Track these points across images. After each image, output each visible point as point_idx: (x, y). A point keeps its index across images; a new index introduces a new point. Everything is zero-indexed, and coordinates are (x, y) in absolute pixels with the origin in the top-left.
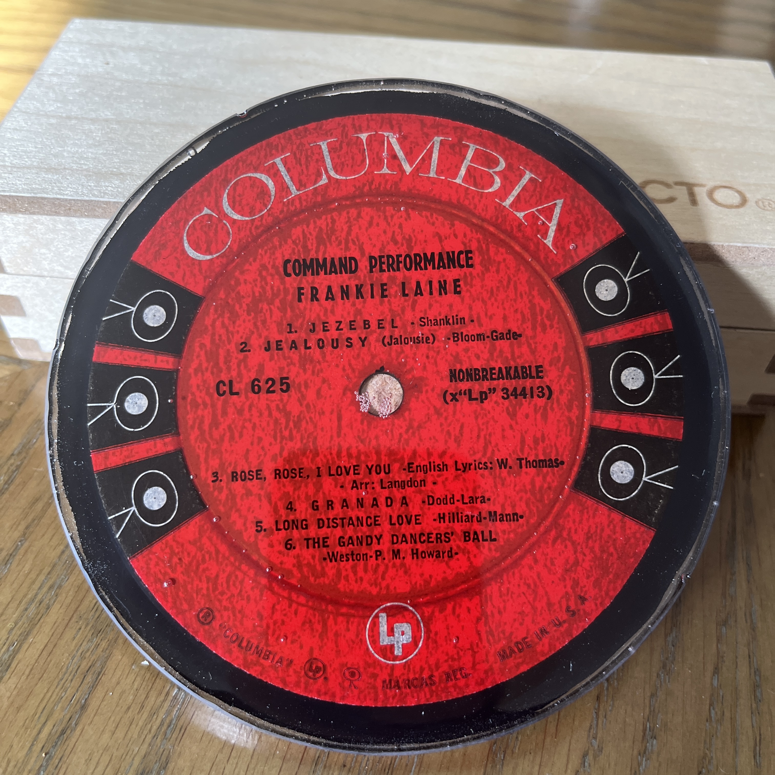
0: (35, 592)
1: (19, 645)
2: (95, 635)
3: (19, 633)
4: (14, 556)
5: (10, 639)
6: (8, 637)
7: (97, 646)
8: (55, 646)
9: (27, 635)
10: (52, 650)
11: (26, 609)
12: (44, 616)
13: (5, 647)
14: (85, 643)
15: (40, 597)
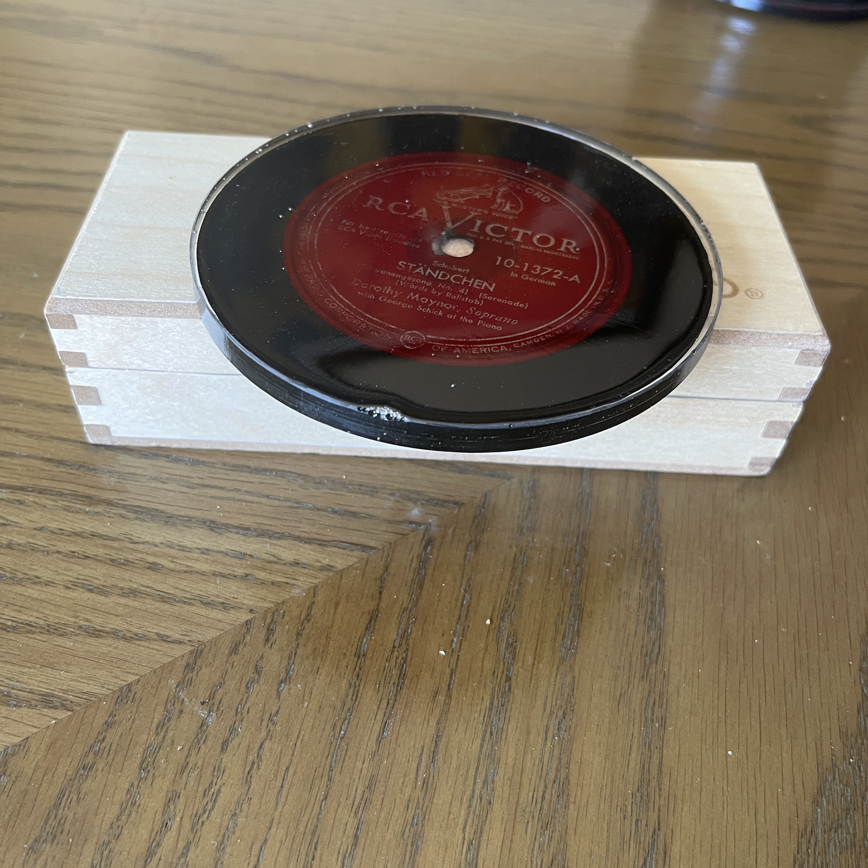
0: (471, 788)
1: (477, 843)
2: (544, 827)
3: (473, 831)
4: (437, 752)
5: (466, 837)
6: (464, 836)
7: (551, 838)
8: (512, 841)
9: (481, 832)
10: (511, 846)
11: (470, 806)
12: (490, 812)
13: (466, 846)
14: (538, 837)
15: (477, 792)
